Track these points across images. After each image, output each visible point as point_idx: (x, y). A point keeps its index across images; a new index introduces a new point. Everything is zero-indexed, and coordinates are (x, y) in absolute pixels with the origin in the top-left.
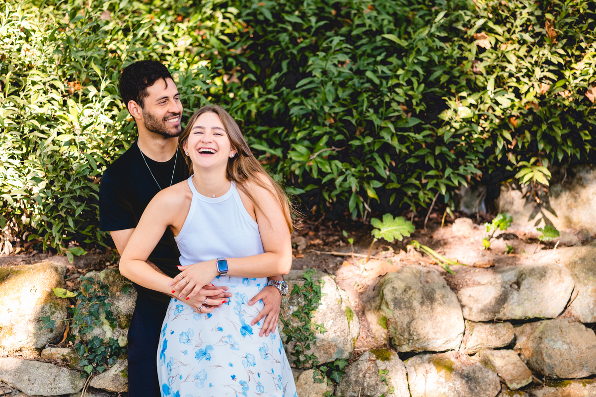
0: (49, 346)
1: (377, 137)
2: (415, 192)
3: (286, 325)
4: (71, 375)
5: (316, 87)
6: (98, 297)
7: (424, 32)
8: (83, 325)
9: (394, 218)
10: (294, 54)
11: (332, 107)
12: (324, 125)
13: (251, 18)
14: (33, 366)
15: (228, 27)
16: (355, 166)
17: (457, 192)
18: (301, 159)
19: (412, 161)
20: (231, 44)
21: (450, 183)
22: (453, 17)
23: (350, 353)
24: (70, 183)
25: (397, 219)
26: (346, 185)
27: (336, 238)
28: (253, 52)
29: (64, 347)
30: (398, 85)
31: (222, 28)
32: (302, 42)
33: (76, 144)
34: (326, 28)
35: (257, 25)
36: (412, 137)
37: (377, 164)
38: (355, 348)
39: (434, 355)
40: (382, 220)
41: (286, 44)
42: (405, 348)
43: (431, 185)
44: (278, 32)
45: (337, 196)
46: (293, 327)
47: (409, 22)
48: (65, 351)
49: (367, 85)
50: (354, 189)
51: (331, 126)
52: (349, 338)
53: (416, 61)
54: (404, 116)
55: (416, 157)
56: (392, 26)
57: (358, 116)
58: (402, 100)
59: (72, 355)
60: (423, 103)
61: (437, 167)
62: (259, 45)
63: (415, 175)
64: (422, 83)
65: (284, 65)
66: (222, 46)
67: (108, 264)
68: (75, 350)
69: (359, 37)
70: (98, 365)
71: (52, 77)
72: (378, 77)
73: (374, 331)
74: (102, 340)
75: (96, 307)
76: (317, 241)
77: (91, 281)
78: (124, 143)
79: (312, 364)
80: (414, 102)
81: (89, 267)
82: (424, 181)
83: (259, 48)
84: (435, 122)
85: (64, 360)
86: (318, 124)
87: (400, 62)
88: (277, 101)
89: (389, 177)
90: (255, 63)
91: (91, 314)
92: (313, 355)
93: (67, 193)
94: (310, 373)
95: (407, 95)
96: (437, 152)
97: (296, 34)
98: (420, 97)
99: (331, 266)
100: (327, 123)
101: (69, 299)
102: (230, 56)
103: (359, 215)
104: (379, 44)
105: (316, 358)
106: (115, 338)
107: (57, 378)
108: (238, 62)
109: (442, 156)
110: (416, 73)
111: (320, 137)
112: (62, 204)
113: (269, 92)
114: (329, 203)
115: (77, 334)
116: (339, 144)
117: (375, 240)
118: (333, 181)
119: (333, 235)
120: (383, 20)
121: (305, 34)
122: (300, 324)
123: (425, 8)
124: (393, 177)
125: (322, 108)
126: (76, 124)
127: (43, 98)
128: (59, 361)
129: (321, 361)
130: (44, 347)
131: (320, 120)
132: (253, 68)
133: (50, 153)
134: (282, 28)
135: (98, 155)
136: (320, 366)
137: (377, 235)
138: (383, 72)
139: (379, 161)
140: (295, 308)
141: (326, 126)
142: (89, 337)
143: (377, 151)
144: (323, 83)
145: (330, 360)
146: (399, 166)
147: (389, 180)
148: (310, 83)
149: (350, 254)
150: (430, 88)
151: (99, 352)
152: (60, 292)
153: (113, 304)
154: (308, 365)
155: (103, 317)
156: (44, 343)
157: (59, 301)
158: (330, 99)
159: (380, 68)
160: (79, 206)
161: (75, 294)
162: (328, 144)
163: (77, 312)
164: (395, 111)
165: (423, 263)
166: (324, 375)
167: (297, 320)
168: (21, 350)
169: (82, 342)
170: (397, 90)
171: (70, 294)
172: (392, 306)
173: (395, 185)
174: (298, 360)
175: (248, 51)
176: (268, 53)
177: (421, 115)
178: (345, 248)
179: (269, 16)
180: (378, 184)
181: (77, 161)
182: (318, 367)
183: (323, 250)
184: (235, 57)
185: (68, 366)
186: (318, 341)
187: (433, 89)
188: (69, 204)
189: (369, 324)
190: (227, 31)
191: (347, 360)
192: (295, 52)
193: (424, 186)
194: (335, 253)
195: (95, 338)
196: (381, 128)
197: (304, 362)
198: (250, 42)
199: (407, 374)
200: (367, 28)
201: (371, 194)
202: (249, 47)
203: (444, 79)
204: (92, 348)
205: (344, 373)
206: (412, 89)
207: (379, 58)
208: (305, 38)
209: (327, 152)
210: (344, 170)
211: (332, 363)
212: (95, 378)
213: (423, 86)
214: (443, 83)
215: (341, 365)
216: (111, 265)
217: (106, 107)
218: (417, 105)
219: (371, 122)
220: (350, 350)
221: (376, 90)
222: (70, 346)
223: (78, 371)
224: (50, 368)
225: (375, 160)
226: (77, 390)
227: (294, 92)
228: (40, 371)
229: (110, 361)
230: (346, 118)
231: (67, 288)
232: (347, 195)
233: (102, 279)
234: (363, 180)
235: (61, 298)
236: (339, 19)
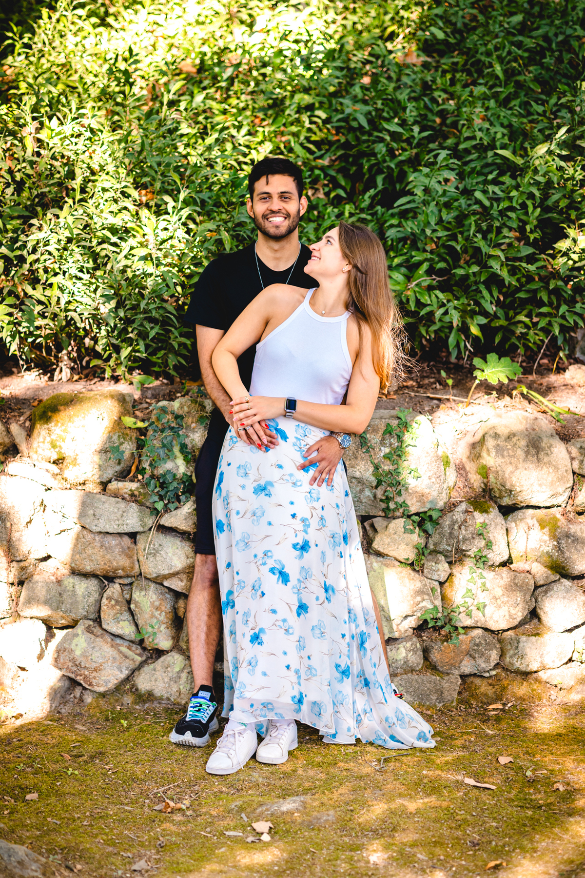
0: (116, 480)
1: (484, 266)
2: (524, 331)
3: (377, 467)
4: (140, 511)
5: (417, 207)
6: (172, 428)
7: (542, 149)
8: (155, 458)
9: (500, 359)
10: (392, 169)
11: (434, 231)
12: (425, 251)
13: (343, 124)
14: (99, 499)
15: (315, 134)
16: (458, 299)
17: (573, 334)
18: (398, 288)
19: (522, 295)
20: (318, 154)
21: (565, 323)
22: (577, 133)
23: (445, 503)
24: (145, 302)
25: (503, 359)
26: (447, 319)
27: (432, 380)
28: (343, 164)
29: (132, 481)
30: (511, 209)
31: (309, 135)
32: (400, 155)
33: (152, 259)
34: (430, 139)
35: (349, 132)
36: (524, 268)
37: (483, 297)
38: (450, 497)
39: (538, 511)
40: (485, 360)
41: (383, 155)
42: (506, 501)
43: (543, 323)
44: (374, 142)
45: (436, 332)
46: (383, 471)
47: (526, 135)
48: (134, 486)
49: (476, 207)
50: (455, 325)
51: (432, 252)
52: (445, 486)
53: (532, 182)
54: (516, 244)
55: (528, 291)
56: (506, 140)
57: (464, 242)
58: (515, 226)
59: (142, 491)
60: (538, 230)
61: (550, 304)
62: (350, 155)
63: (525, 312)
64: (538, 207)
65: (380, 179)
66: (308, 155)
67: (179, 395)
68: (145, 485)
69: (467, 151)
70: (169, 502)
71: (123, 184)
72: (488, 198)
73: (472, 481)
74: (174, 475)
75: (169, 439)
76: (410, 383)
77: (164, 410)
78: (204, 260)
79: (403, 513)
80: (528, 228)
81: (157, 397)
82: (535, 320)
83: (351, 160)
84: (551, 252)
85: (132, 495)
86: (418, 249)
87: (514, 183)
88: (371, 221)
89: (495, 313)
90: (344, 177)
91: (164, 446)
92: (404, 502)
93: (141, 313)
94: (401, 522)
95: (520, 220)
96: (551, 287)
97: (395, 145)
98: (535, 222)
99: (427, 409)
100: (428, 248)
101: (139, 429)
102: (316, 167)
103: (459, 357)
104: (490, 160)
105: (407, 506)
106: (189, 474)
107: (125, 514)
108: (326, 175)
109: (557, 292)
110: (531, 196)
111: (419, 264)
112: (135, 325)
113: (362, 210)
114: (426, 338)
115: (148, 468)
116: (440, 273)
117: (477, 382)
118: (431, 314)
119: (428, 377)
120: (496, 133)
121: (404, 145)
122: (391, 467)
123: (545, 121)
124: (501, 313)
125: (423, 231)
126: (151, 237)
127: (115, 208)
128: (126, 496)
129: (413, 509)
130: (110, 481)
131: (420, 245)
132: (343, 183)
133: (121, 268)
134: (377, 137)
135: (173, 274)
136: (412, 515)
137: (480, 376)
138: (494, 192)
139: (485, 293)
140: (387, 450)
141: (427, 251)
142: (160, 471)
143: (484, 283)
144: (425, 203)
145: (422, 510)
146: (508, 301)
147: (496, 316)
148: (409, 202)
149: (448, 397)
150: (547, 213)
151: (171, 488)
152: (129, 421)
153: (187, 436)
154: (398, 514)
155: (176, 450)
156: (110, 476)
157: (128, 431)
158: (433, 221)
159: (491, 188)
160: (152, 328)
161: (146, 424)
162: (430, 272)
163: (149, 442)
164: (505, 237)
165: (529, 410)
166: (416, 525)
167: (388, 462)
168: (84, 484)
169: (152, 477)
170: (510, 214)
171: (140, 425)
172: (493, 454)
173: (502, 322)
174: (388, 508)
175: (337, 163)
176: (361, 166)
177: (534, 244)
178: (442, 391)
179: (364, 123)
180: (483, 321)
181: (153, 278)
182: (409, 517)
183: (418, 392)
184: (322, 169)
185: (136, 501)
186: (410, 487)
187: (550, 215)
188: (142, 325)
189: (467, 473)
190: (314, 138)
191: (441, 510)
192: (393, 166)
193: (535, 324)
194: (432, 396)
195: (169, 471)
196: (490, 256)
197: (394, 511)
198: (339, 153)
199: (507, 530)
200: (478, 142)
201: (475, 330)
202: (340, 158)
203: (563, 204)
204: (164, 483)
205: (438, 524)
206: (527, 213)
207: (490, 177)
208: (404, 150)
209: (426, 281)
210: (445, 301)
211: (425, 512)
212: (166, 515)
213: (539, 210)
214: (562, 209)
215: (435, 515)
216: (182, 396)
217: (183, 220)
218: (531, 232)
219: (478, 250)
220: (446, 500)
221: (485, 212)
222: (139, 480)
223: (147, 507)
224: (117, 502)
225: (481, 292)
226: (147, 528)
227: (391, 211)
228: (106, 505)
229: (183, 498)
230: (450, 243)
231: (136, 417)
232: (447, 330)
233: (176, 408)
234: (465, 313)
235: (130, 428)
236: (444, 128)
